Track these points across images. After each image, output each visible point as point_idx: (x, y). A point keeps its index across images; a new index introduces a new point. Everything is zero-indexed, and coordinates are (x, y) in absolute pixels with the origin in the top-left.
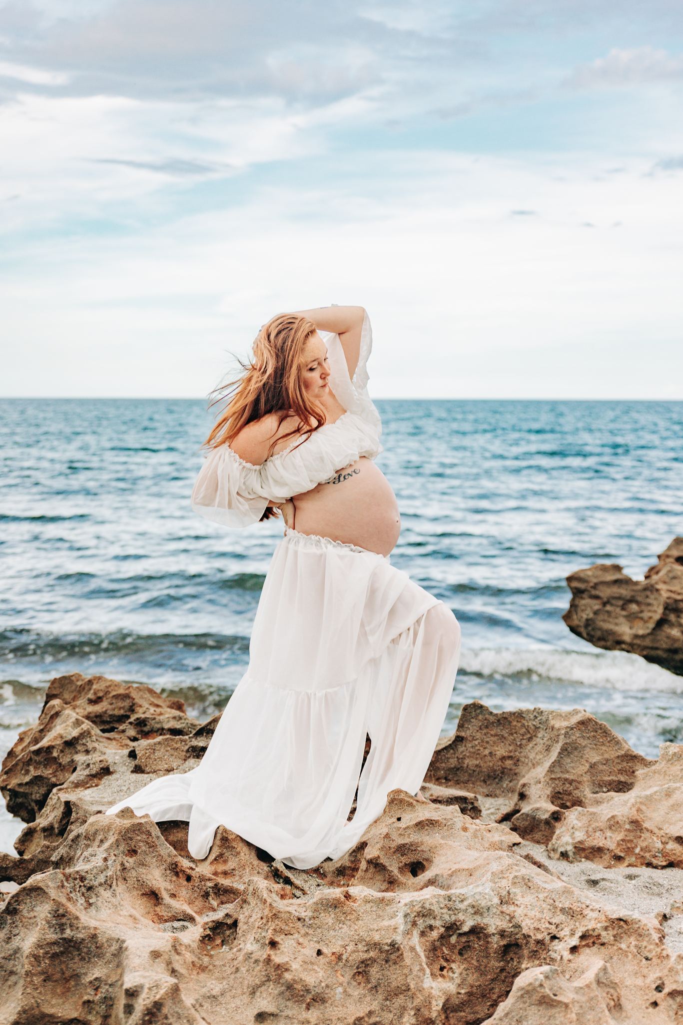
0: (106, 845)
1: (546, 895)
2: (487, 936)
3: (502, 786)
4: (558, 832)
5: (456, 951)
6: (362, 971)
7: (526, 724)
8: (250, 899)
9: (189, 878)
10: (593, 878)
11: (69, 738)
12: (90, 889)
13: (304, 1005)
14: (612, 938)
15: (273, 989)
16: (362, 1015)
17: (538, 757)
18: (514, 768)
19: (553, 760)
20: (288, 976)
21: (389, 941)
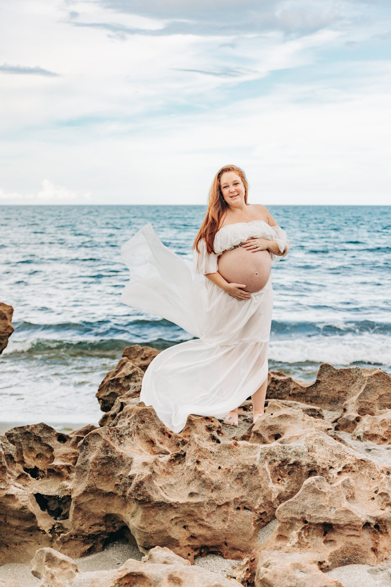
0: (130, 417)
1: (329, 448)
2: (302, 466)
3: (338, 405)
4: (357, 427)
5: (287, 473)
6: (239, 477)
7: (352, 375)
8: (192, 443)
9: (170, 436)
10: (369, 448)
11: (128, 374)
12: (121, 436)
13: (210, 490)
14: (358, 469)
15: (197, 482)
16: (238, 497)
17: (355, 392)
18: (344, 397)
19: (361, 393)
20: (203, 476)
21: (252, 464)
